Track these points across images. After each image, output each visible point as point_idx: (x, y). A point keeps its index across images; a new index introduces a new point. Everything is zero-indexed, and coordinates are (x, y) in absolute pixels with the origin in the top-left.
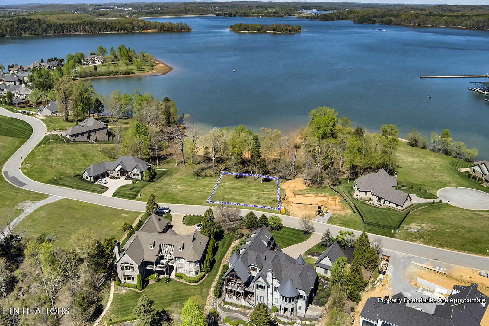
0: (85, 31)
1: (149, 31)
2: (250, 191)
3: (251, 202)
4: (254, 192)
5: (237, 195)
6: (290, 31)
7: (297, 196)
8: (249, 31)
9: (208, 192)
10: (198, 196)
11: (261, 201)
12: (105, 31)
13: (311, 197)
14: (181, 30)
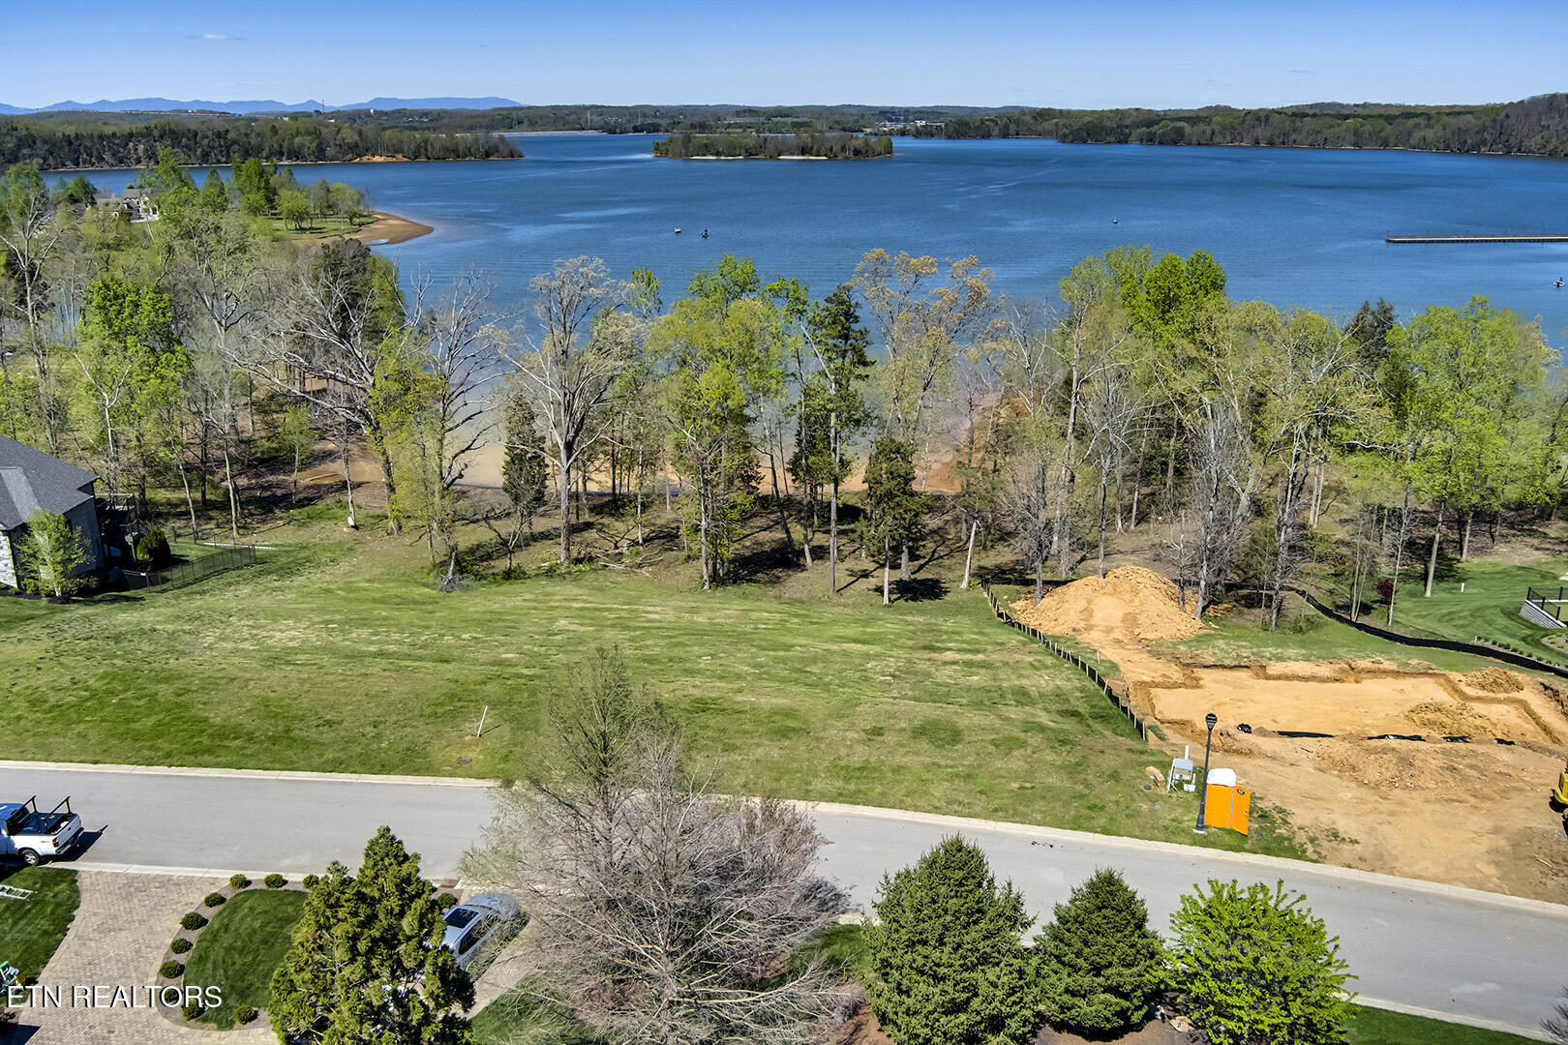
0: (152, 162)
1: (377, 159)
2: (835, 647)
3: (878, 732)
4: (867, 657)
5: (739, 676)
6: (857, 152)
7: (1207, 676)
8: (718, 154)
9: (501, 663)
10: (400, 689)
11: (962, 722)
12: (224, 159)
13: (1314, 678)
14: (487, 155)
